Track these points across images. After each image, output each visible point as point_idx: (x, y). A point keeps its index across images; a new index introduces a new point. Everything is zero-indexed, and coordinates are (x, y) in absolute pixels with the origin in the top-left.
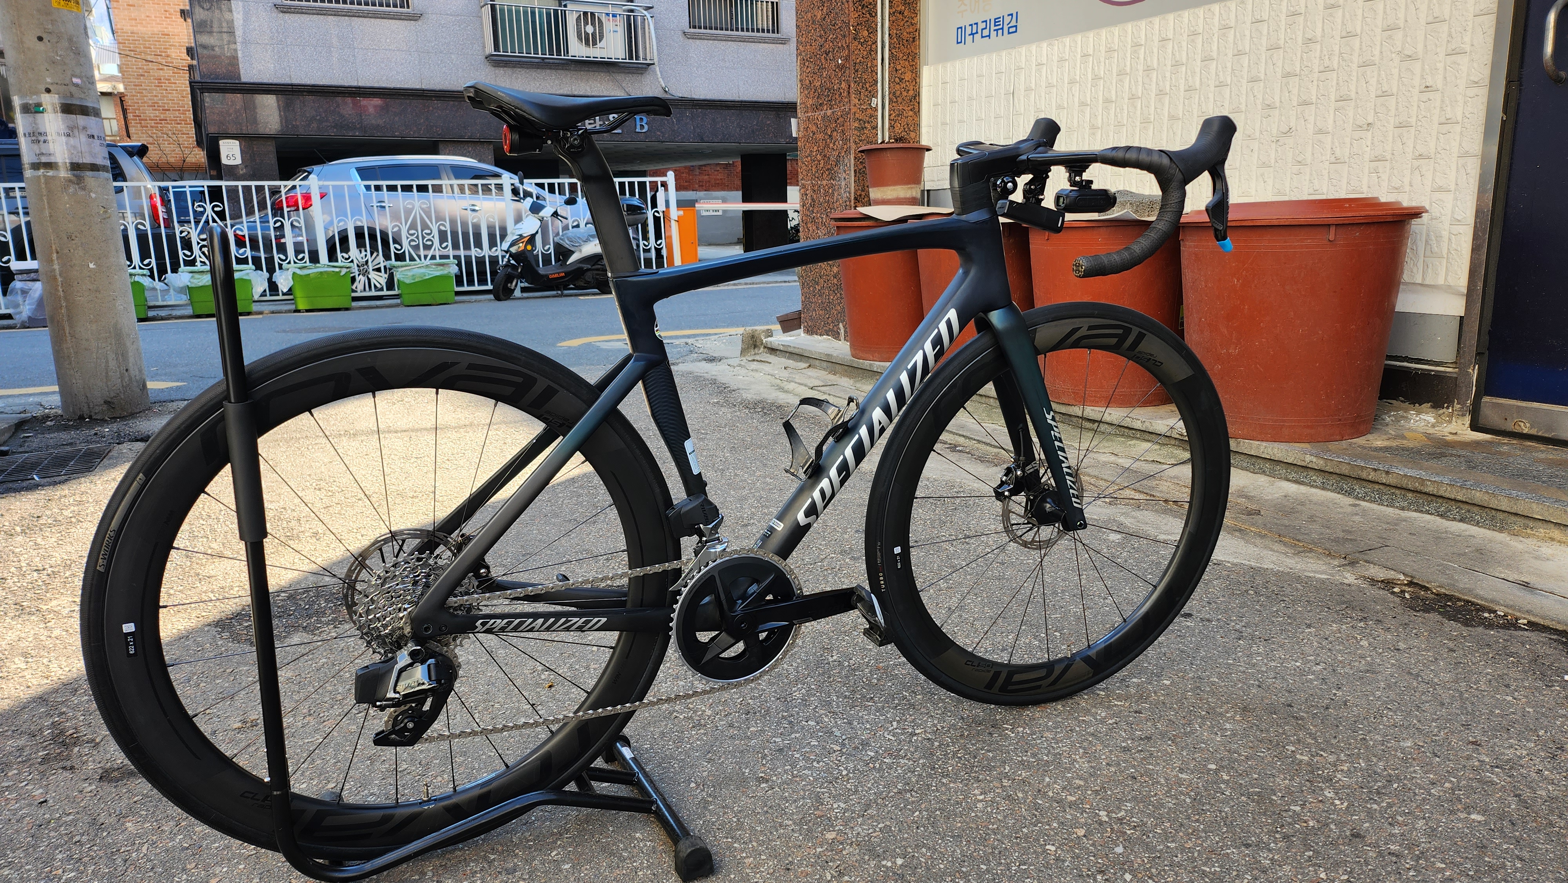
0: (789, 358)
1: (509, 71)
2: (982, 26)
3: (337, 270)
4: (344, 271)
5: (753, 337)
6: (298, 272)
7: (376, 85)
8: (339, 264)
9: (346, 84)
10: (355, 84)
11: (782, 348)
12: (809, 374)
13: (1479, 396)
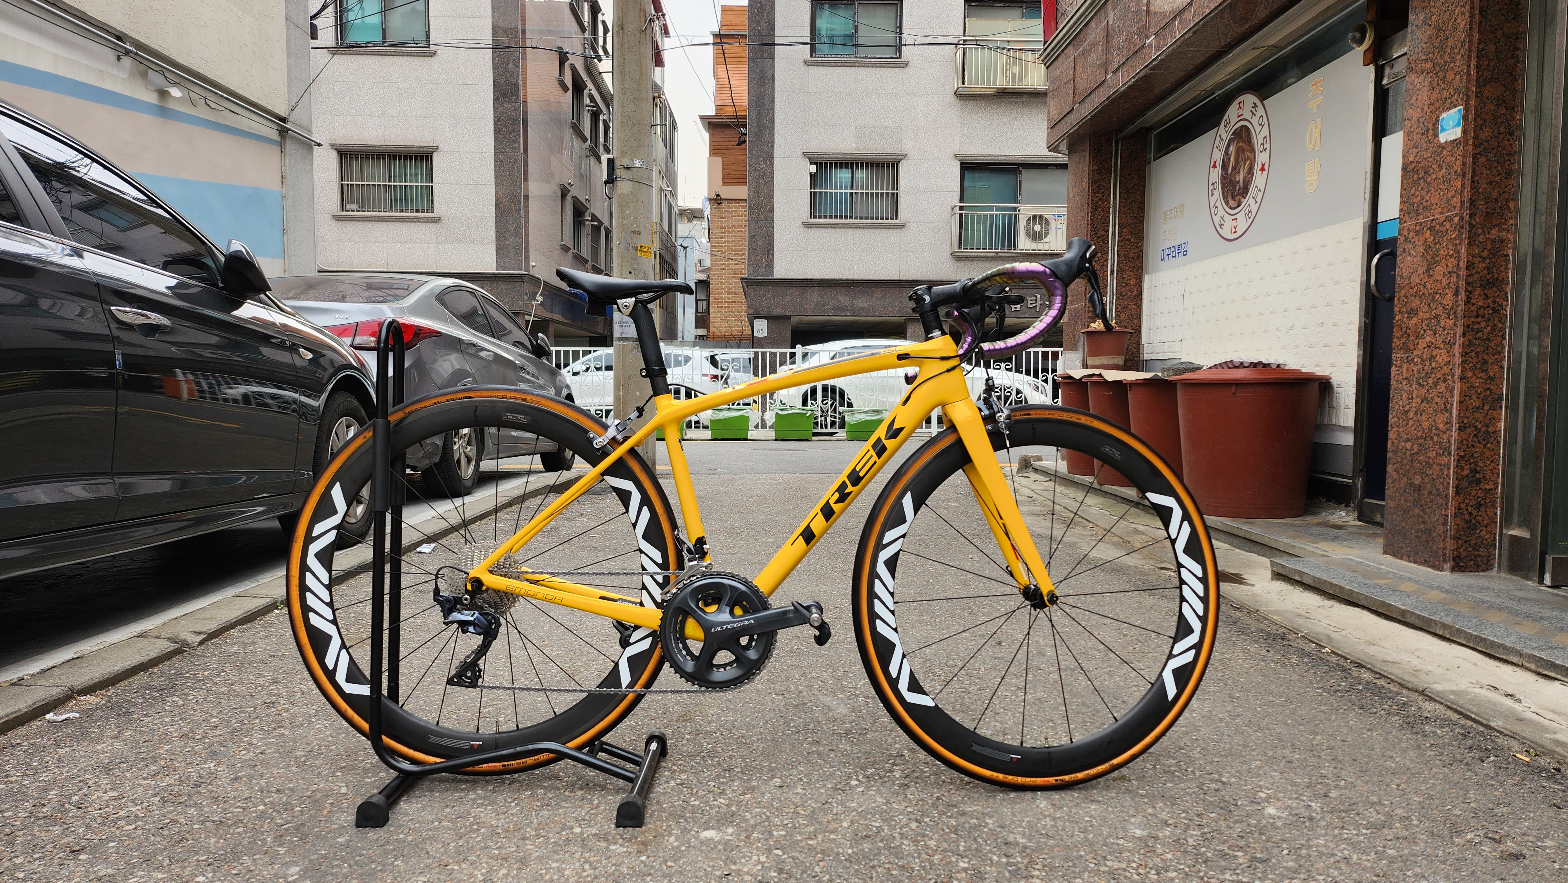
0: (1040, 475)
1: (968, 264)
2: (1172, 249)
3: (804, 412)
4: (810, 412)
5: (1025, 460)
6: (780, 412)
7: (866, 278)
8: (809, 408)
9: (845, 278)
10: (850, 277)
11: (1042, 469)
13: (1363, 498)
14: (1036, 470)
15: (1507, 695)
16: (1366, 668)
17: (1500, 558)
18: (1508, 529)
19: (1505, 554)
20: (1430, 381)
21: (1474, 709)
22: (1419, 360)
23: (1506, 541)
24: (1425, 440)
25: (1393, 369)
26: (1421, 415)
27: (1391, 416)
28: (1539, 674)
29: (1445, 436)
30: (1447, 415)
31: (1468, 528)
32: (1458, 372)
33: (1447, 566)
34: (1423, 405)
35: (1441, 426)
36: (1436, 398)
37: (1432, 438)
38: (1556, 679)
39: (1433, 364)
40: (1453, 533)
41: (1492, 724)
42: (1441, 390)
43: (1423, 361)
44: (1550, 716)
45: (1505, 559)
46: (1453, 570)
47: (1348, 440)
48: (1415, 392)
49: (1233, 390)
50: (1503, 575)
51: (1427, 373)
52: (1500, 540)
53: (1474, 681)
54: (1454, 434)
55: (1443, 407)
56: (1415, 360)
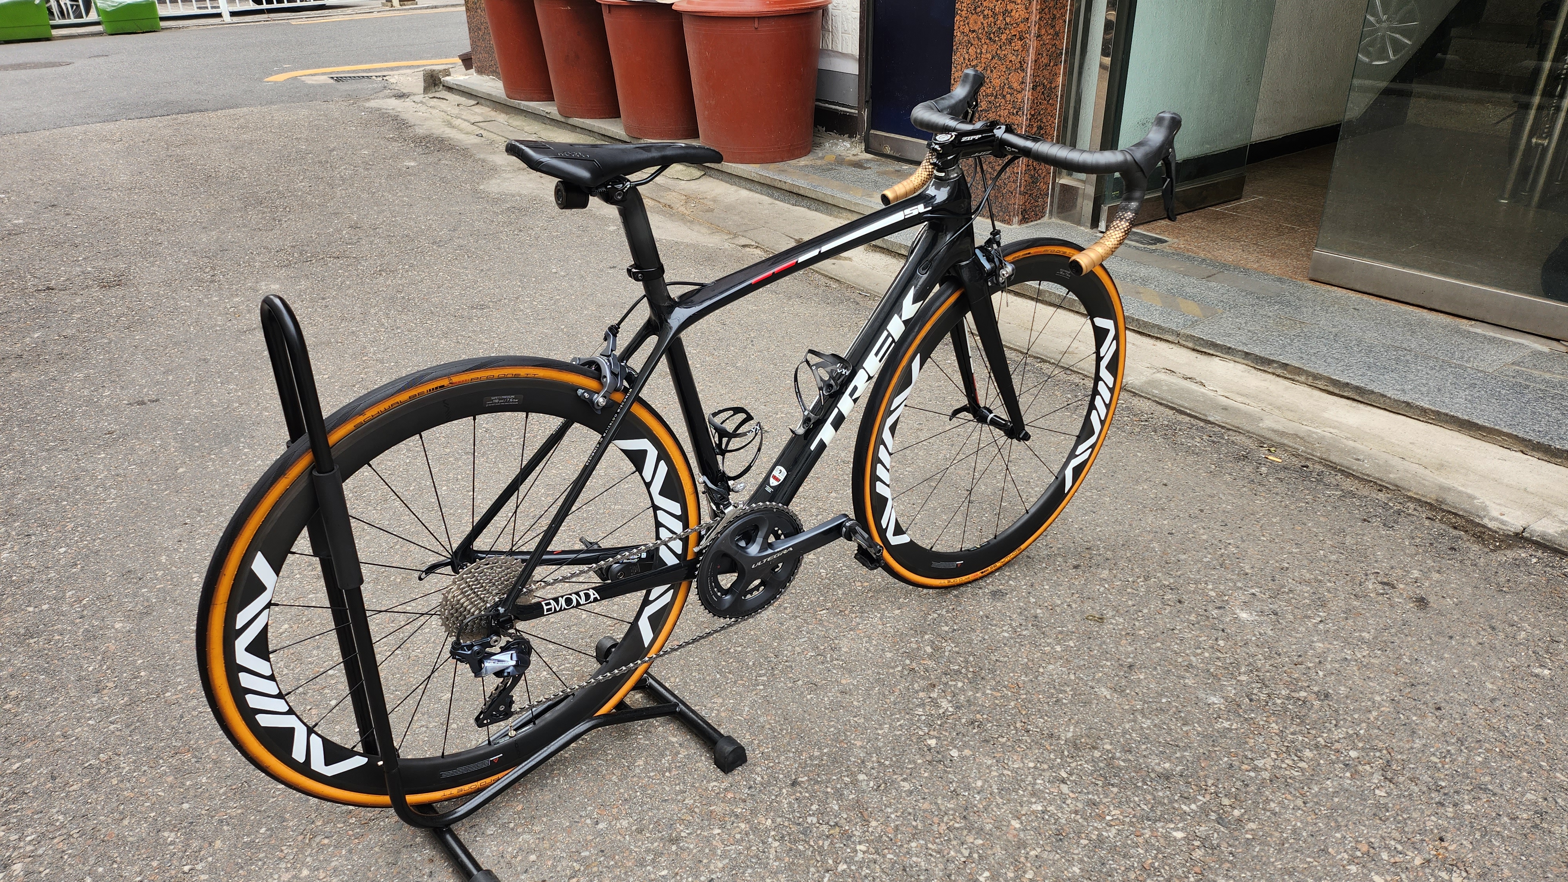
0: (462, 96)
11: (455, 87)
12: (477, 110)
13: (868, 130)
14: (450, 89)
15: (1186, 379)
16: (1049, 362)
17: (1052, 205)
18: (1060, 179)
19: (1056, 200)
20: (1004, 37)
21: (1186, 405)
22: (990, 13)
23: (1057, 189)
24: (996, 97)
25: (957, 18)
26: (992, 71)
27: (953, 69)
28: (1194, 350)
29: (1019, 96)
30: (1022, 75)
31: (1033, 182)
32: (1034, 30)
33: (1016, 220)
34: (994, 61)
35: (1015, 85)
36: (1010, 55)
37: (1004, 97)
38: (1213, 355)
39: (1008, 20)
40: (1022, 189)
41: (1211, 419)
42: (1016, 48)
43: (995, 15)
44: (1240, 399)
45: (1055, 206)
46: (1021, 222)
47: (852, 68)
48: (985, 47)
49: (756, 25)
50: (1053, 220)
51: (1000, 28)
52: (1053, 189)
53: (1149, 365)
54: (1027, 94)
55: (1018, 65)
56: (986, 13)
